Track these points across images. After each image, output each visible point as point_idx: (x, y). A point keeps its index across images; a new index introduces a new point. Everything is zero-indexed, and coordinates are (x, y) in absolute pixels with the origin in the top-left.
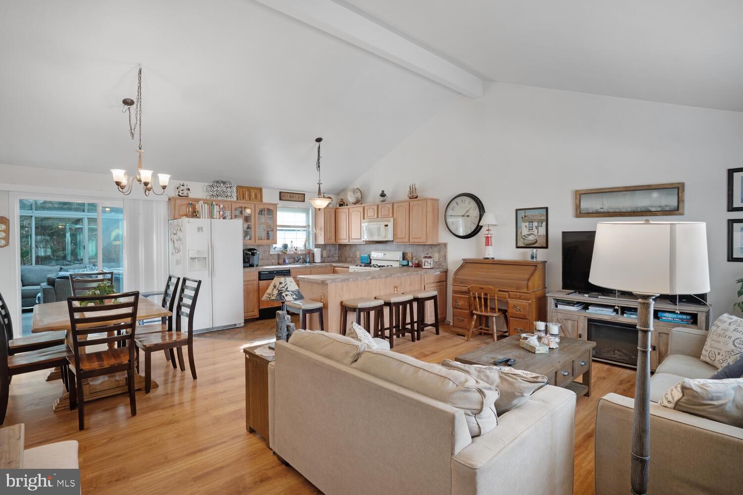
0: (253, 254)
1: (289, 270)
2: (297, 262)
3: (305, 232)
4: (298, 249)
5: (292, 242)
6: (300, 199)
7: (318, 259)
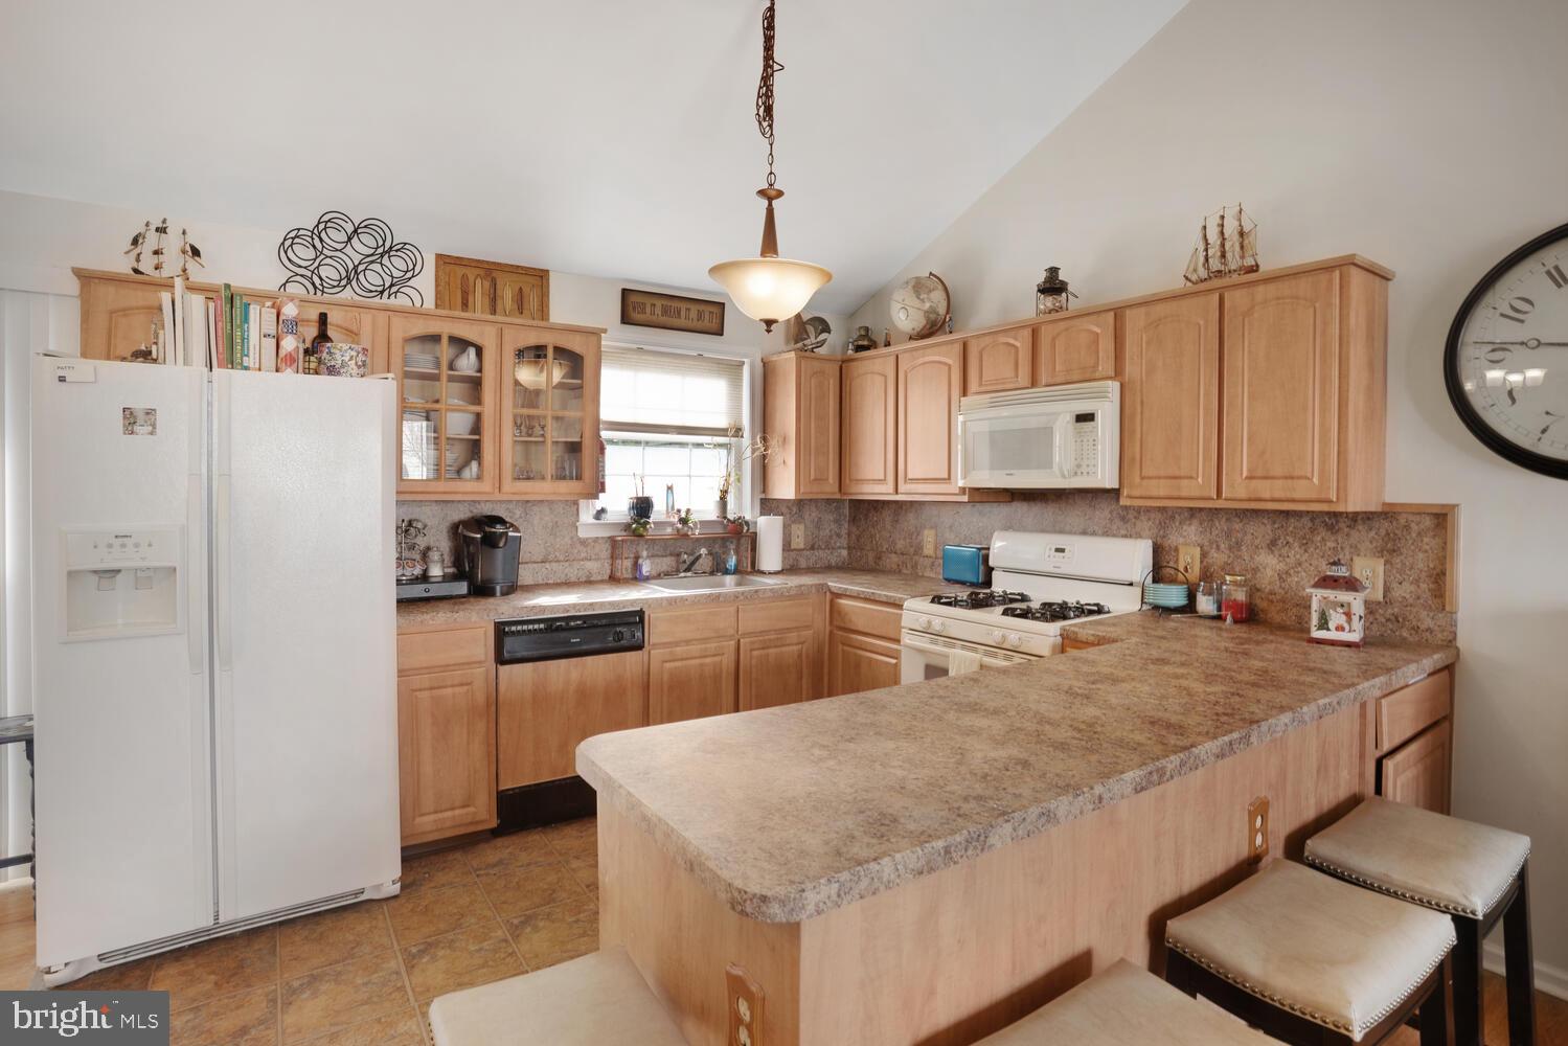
0: (491, 542)
1: (641, 613)
2: (688, 570)
3: (723, 452)
4: (694, 517)
5: (670, 488)
6: (706, 324)
7: (771, 556)
